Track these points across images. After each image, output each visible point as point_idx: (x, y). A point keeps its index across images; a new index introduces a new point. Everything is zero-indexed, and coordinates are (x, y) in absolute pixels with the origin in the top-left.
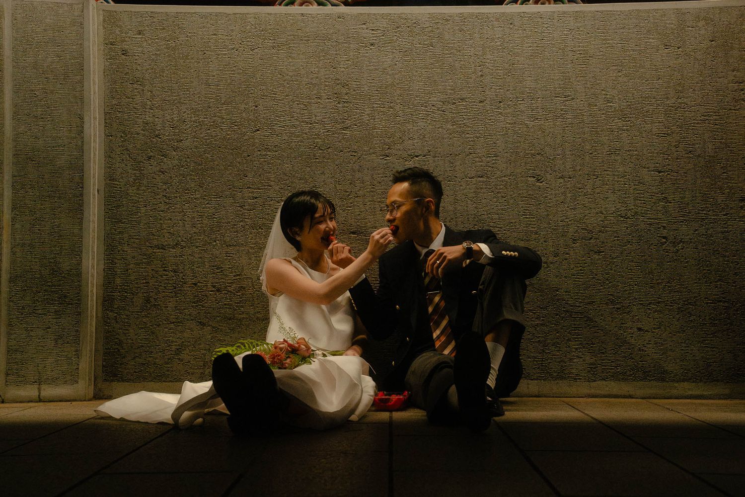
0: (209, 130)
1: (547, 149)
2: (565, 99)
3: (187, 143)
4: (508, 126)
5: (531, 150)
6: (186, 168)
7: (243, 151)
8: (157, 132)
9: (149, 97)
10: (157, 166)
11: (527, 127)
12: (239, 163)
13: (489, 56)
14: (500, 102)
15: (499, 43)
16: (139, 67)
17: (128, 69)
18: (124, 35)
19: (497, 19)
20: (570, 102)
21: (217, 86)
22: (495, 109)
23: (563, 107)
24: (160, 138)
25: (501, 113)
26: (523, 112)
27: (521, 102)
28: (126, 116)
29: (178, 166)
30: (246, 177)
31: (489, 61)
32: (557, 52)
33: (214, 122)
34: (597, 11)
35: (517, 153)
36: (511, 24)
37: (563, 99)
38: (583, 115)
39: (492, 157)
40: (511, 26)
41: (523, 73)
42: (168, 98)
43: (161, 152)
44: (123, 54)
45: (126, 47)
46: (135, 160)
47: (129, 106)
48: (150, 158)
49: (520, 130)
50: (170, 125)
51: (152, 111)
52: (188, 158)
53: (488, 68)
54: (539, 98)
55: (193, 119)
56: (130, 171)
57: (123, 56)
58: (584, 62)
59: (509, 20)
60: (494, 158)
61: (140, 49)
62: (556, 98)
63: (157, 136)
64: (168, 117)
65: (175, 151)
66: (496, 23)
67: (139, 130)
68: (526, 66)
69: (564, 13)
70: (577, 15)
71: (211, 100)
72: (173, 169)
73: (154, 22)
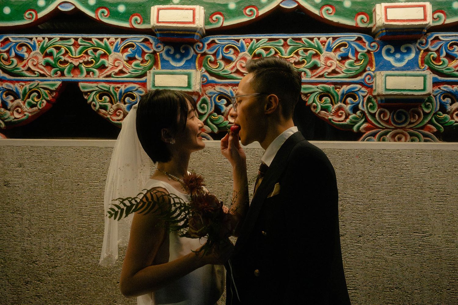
0: (81, 257)
1: (405, 283)
2: (423, 235)
3: (60, 270)
4: (368, 260)
5: (389, 284)
6: (60, 293)
7: (113, 278)
8: (34, 259)
9: (27, 226)
10: (33, 291)
11: (386, 261)
12: (109, 289)
13: (349, 191)
14: (360, 236)
15: (359, 179)
16: (19, 198)
17: (9, 199)
18: (6, 167)
19: (358, 156)
20: (428, 238)
21: (90, 216)
22: (355, 243)
23: (421, 243)
24: (37, 264)
25: (360, 247)
26: (382, 247)
27: (381, 237)
28: (6, 244)
29: (53, 290)
30: (116, 302)
31: (349, 196)
32: (416, 189)
33: (86, 250)
34: (454, 151)
35: (376, 287)
36: (371, 160)
37: (421, 235)
38: (441, 251)
39: (352, 290)
40: (371, 163)
41: (383, 209)
42: (44, 226)
43: (37, 277)
44: (5, 185)
45: (8, 179)
46: (13, 284)
47: (9, 234)
48: (27, 283)
49: (379, 264)
50: (46, 252)
51: (30, 239)
52: (62, 283)
53: (348, 203)
54: (398, 233)
55: (67, 247)
56: (8, 295)
57: (5, 187)
58: (442, 199)
59: (369, 156)
60: (353, 291)
61: (20, 181)
62: (414, 234)
63: (34, 262)
64: (44, 245)
65: (50, 276)
66: (357, 160)
67: (18, 257)
68: (385, 201)
69: (423, 151)
70: (435, 154)
71: (84, 229)
72: (48, 294)
73: (33, 156)
